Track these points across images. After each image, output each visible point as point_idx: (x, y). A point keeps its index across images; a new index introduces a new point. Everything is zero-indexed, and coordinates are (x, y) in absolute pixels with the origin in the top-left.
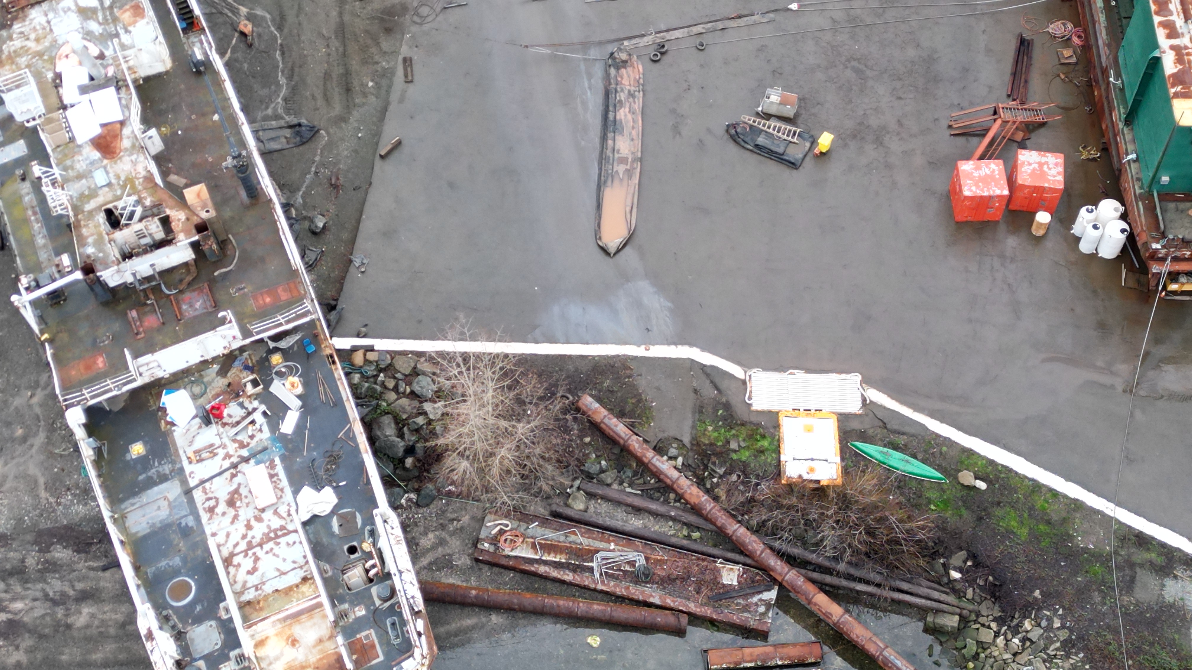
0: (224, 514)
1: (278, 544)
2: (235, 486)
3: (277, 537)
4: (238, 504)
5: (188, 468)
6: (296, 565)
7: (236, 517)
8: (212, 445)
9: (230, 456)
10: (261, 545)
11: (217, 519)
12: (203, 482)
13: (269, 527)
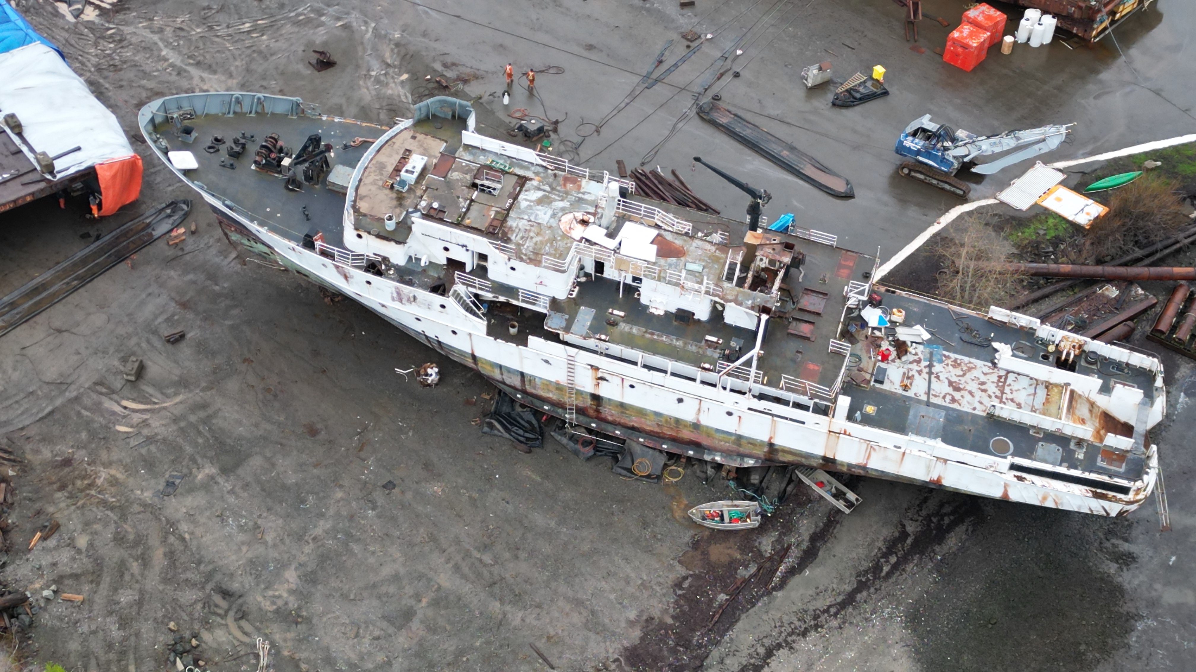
0: (962, 396)
1: (1010, 385)
2: (946, 382)
3: (1005, 382)
4: (961, 386)
5: (910, 394)
6: (1034, 386)
7: (971, 393)
8: (904, 374)
9: (921, 371)
10: (1003, 393)
11: (964, 402)
12: (928, 393)
13: (993, 382)
